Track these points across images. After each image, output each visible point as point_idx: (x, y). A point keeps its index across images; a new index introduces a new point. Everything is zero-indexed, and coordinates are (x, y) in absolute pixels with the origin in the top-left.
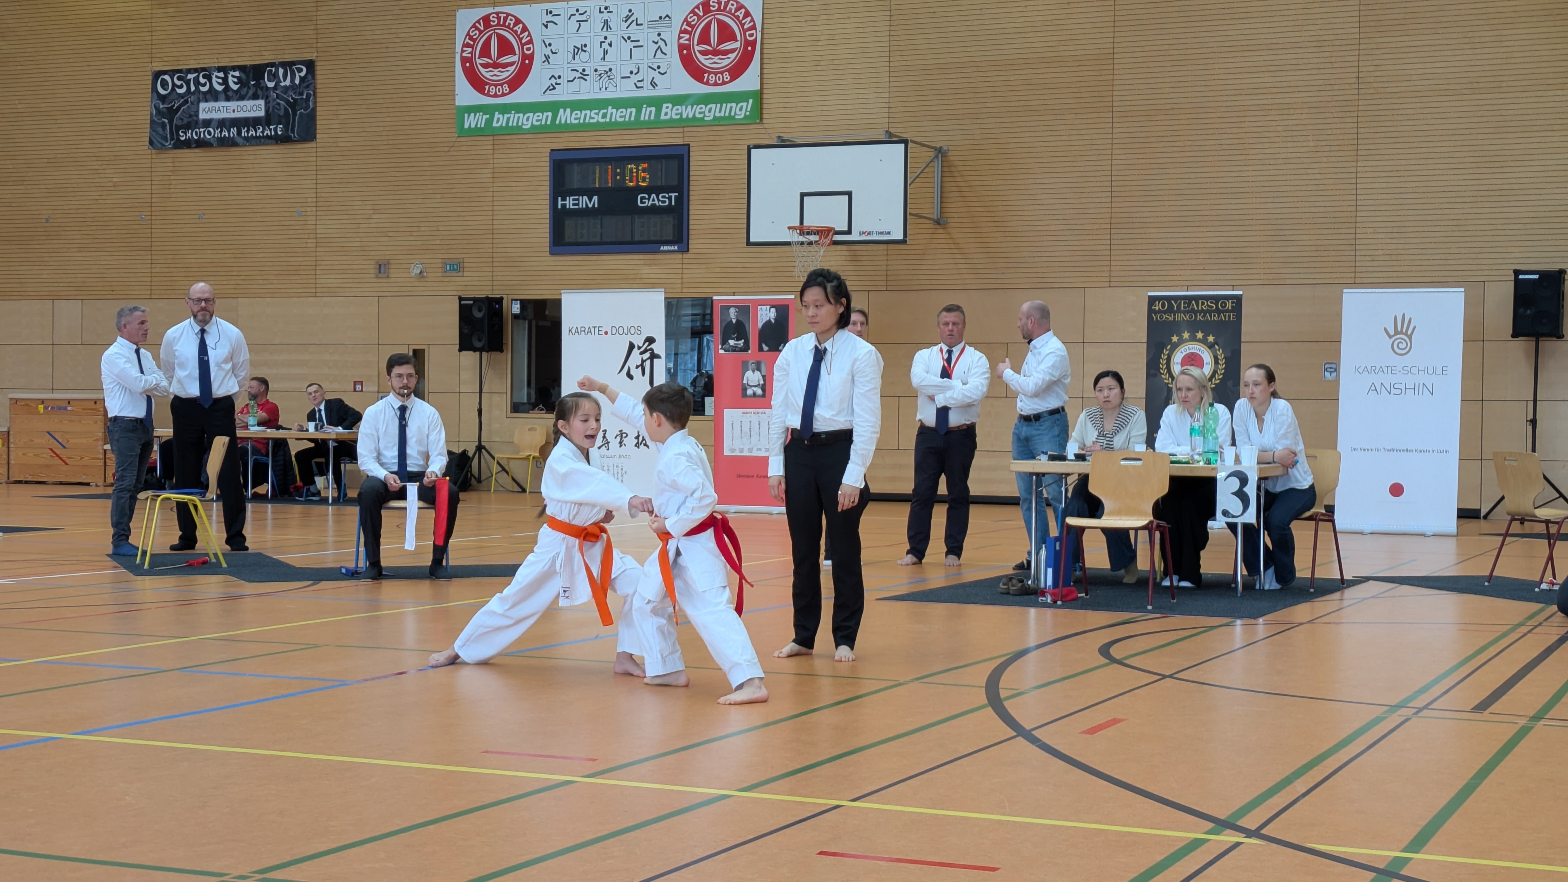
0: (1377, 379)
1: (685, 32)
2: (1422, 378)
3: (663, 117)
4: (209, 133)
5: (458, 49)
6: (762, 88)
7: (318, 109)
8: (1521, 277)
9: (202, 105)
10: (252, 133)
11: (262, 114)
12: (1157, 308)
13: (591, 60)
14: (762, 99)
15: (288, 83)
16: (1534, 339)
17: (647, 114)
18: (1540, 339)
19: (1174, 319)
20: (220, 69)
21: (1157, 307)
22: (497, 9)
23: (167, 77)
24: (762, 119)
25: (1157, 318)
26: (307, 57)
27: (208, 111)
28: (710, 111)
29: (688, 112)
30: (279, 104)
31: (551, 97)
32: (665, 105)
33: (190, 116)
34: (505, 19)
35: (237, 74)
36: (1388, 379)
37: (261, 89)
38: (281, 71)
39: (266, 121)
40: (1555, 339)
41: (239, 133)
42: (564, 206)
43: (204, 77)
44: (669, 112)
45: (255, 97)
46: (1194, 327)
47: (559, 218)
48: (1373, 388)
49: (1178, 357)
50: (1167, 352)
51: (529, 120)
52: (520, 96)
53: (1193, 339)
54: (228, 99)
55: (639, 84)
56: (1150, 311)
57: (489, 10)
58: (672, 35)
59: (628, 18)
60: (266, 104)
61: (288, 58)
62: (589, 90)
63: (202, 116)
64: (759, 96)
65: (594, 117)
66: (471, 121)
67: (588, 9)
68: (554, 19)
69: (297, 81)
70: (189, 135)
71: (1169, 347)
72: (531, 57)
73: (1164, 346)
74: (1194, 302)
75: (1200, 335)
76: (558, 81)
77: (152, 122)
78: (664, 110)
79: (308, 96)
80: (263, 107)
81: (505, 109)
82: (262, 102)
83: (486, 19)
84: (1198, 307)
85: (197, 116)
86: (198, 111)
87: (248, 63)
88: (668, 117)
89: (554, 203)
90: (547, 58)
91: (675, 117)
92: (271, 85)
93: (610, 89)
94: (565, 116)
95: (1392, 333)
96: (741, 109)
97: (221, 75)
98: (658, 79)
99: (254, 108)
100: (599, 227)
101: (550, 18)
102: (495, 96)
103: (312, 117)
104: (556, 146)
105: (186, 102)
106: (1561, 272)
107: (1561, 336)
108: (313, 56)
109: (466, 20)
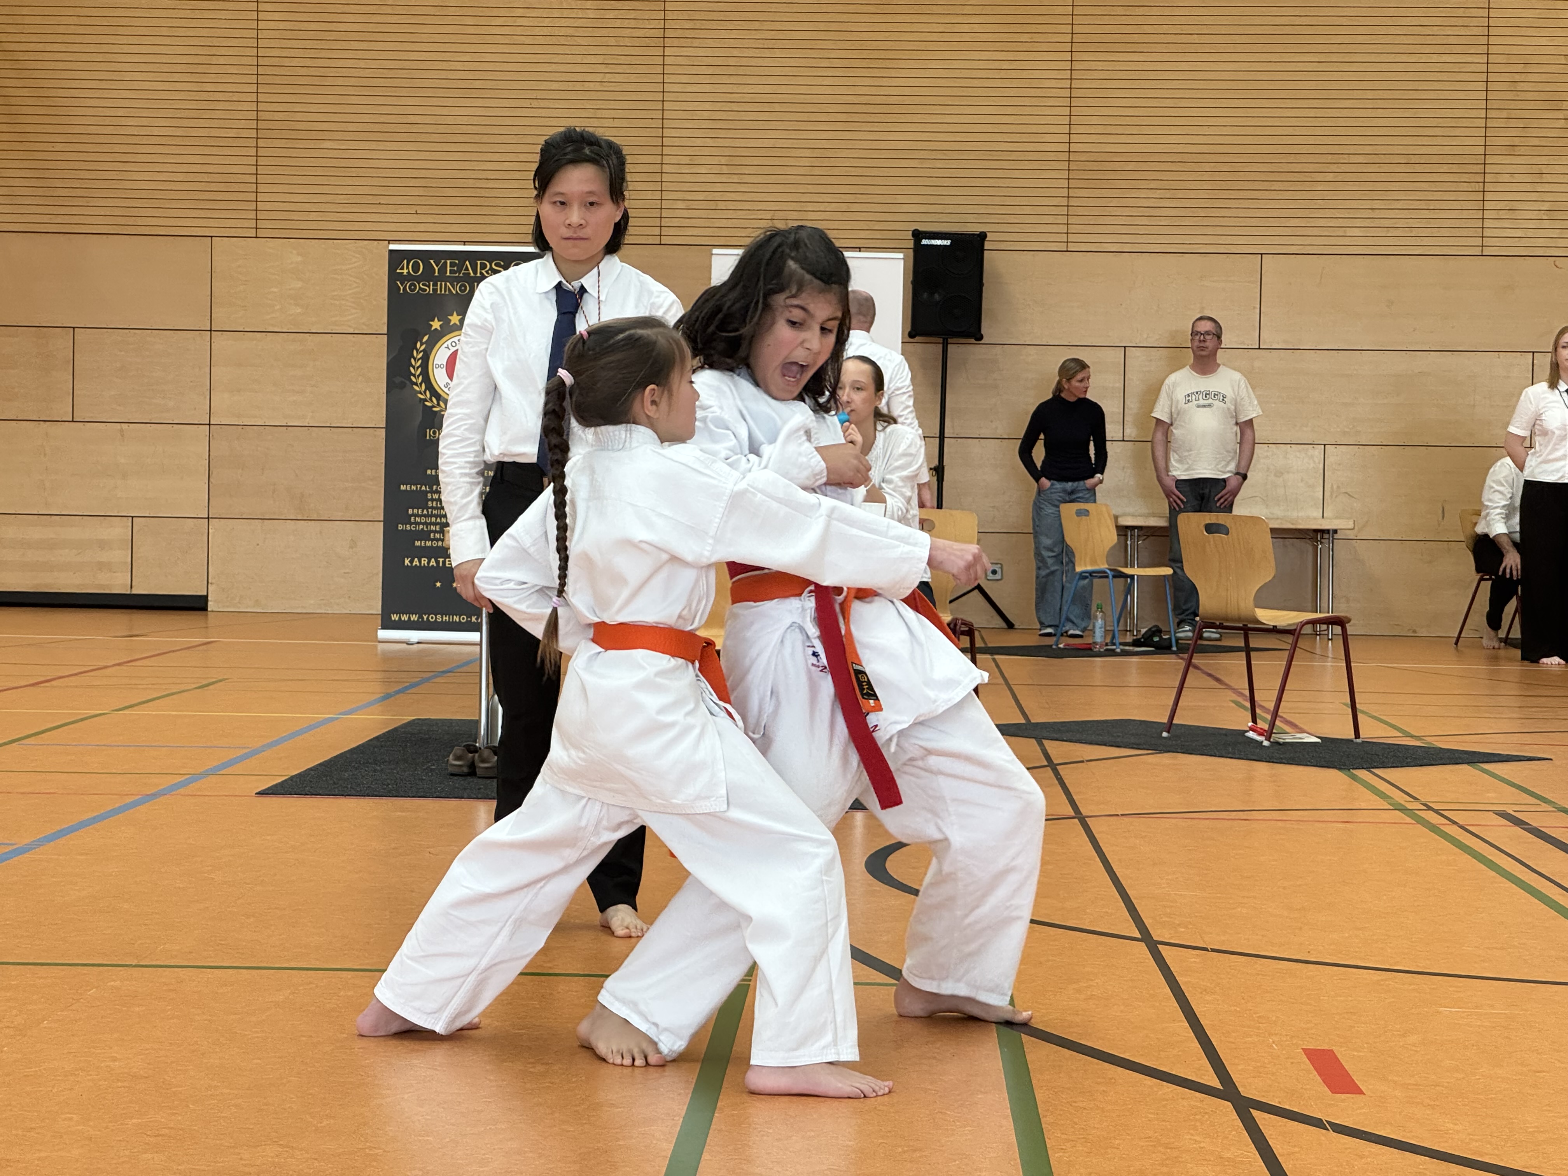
8: (925, 242)
12: (405, 271)
16: (941, 340)
18: (950, 341)
19: (435, 290)
21: (405, 269)
25: (405, 289)
40: (973, 341)
49: (441, 355)
50: (423, 347)
56: (394, 277)
71: (426, 338)
73: (418, 337)
74: (467, 263)
84: (475, 272)
106: (983, 236)
107: (980, 337)
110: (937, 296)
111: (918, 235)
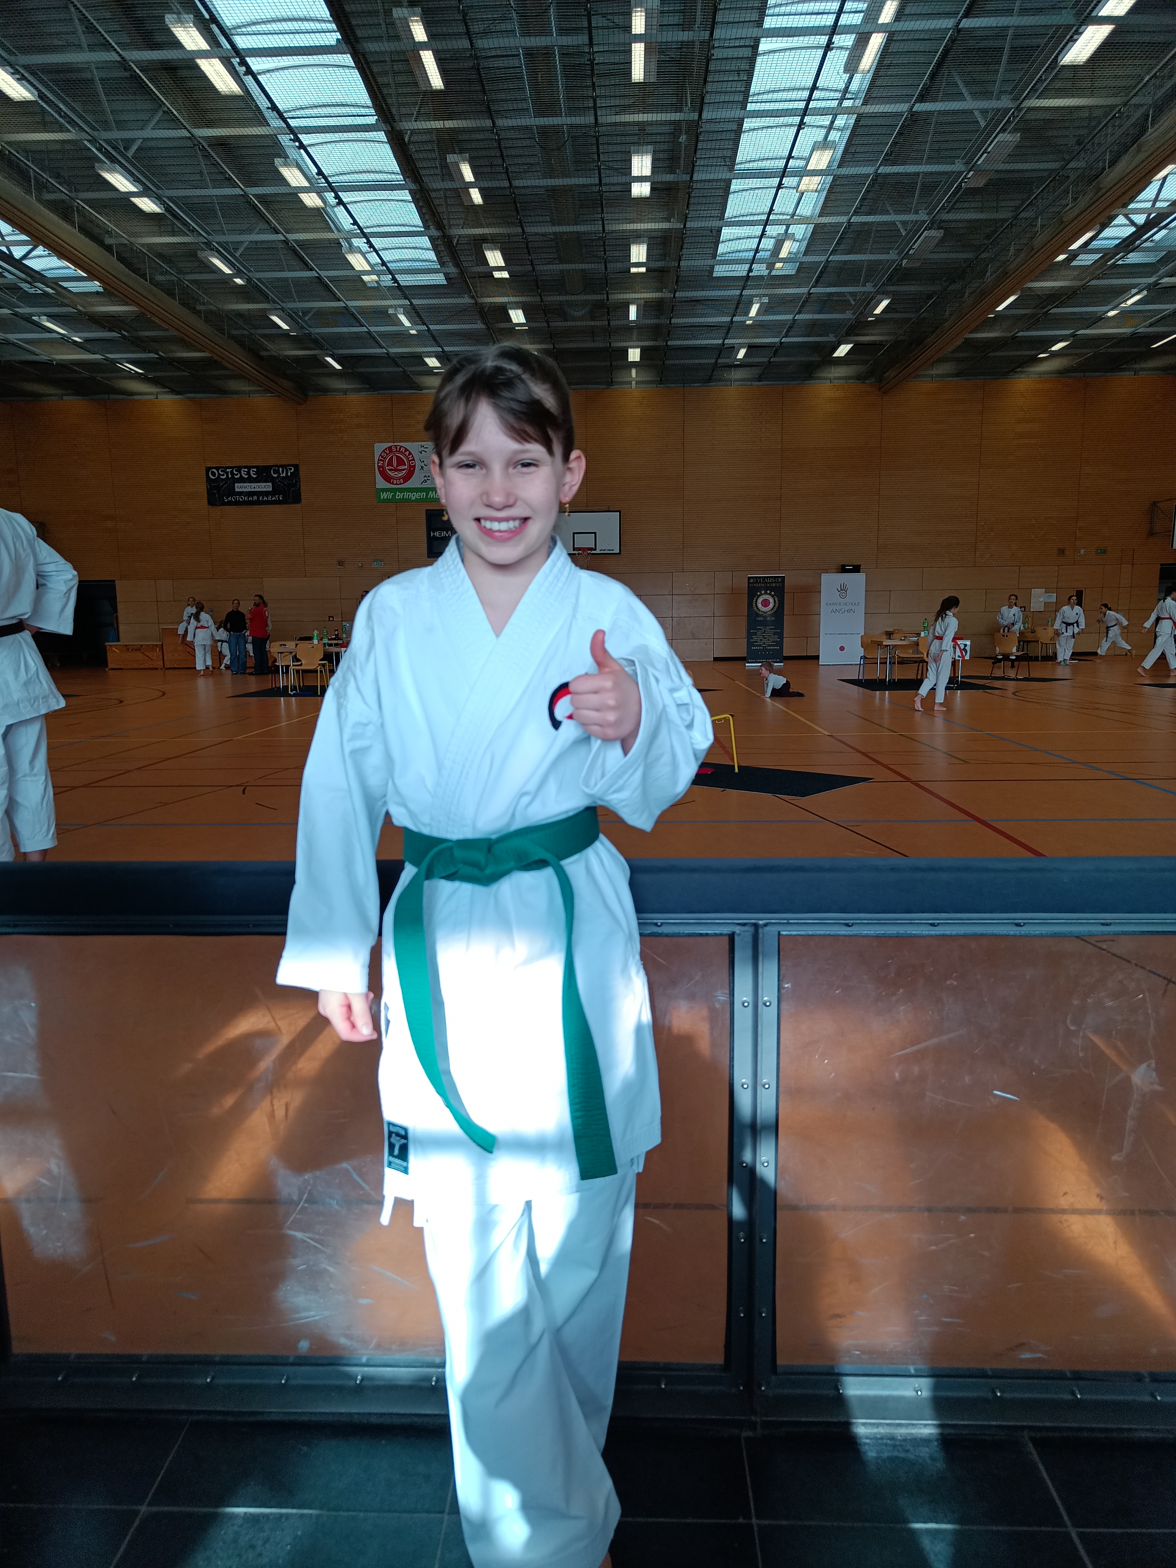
0: (834, 608)
2: (851, 607)
4: (242, 498)
5: (376, 462)
7: (301, 488)
9: (236, 485)
10: (265, 498)
11: (271, 489)
15: (284, 475)
19: (758, 585)
20: (245, 467)
21: (752, 581)
22: (395, 444)
23: (214, 470)
25: (751, 585)
26: (294, 462)
27: (239, 487)
30: (280, 485)
31: (425, 485)
33: (230, 490)
34: (400, 449)
35: (255, 470)
36: (838, 607)
37: (270, 477)
38: (281, 469)
39: (273, 493)
41: (258, 499)
42: (434, 535)
43: (236, 471)
45: (267, 481)
46: (766, 589)
47: (431, 541)
48: (832, 611)
49: (760, 600)
50: (756, 599)
51: (414, 496)
52: (408, 485)
53: (766, 593)
54: (250, 482)
56: (749, 583)
57: (392, 444)
60: (273, 485)
61: (283, 463)
63: (237, 490)
66: (384, 496)
68: (425, 449)
69: (289, 474)
70: (230, 499)
72: (414, 467)
73: (754, 596)
74: (766, 579)
75: (768, 592)
77: (208, 493)
79: (296, 482)
80: (271, 486)
81: (401, 490)
82: (270, 484)
83: (390, 448)
84: (768, 581)
85: (234, 490)
86: (234, 487)
87: (261, 465)
89: (429, 534)
90: (422, 467)
92: (276, 476)
95: (840, 590)
97: (246, 470)
99: (267, 487)
101: (423, 449)
102: (396, 484)
103: (298, 492)
104: (428, 508)
105: (227, 483)
108: (298, 463)
109: (379, 448)
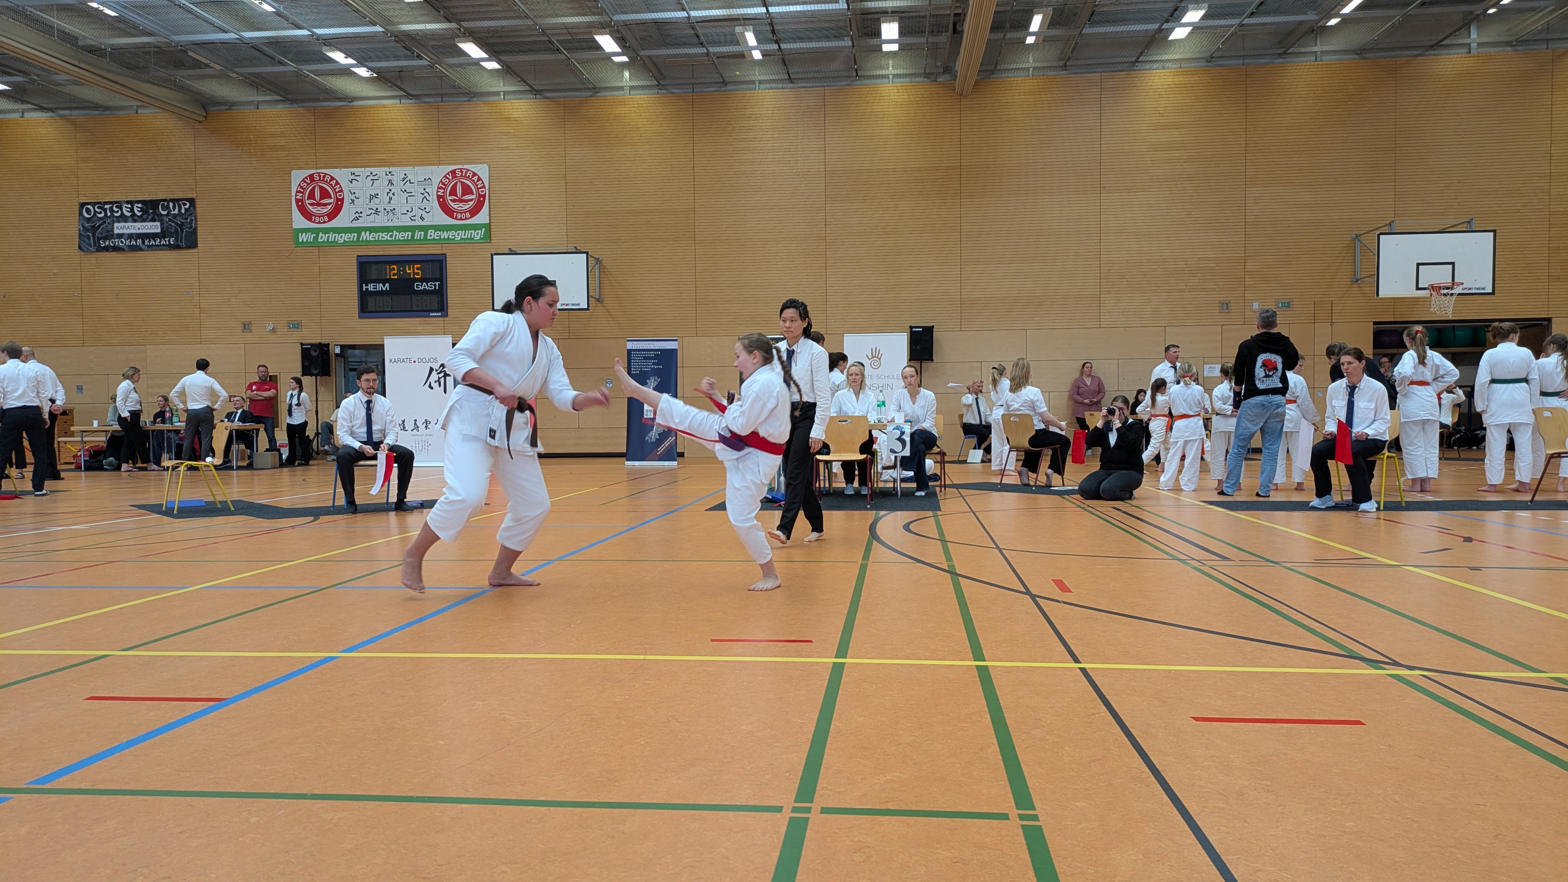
1: (441, 188)
2: (886, 381)
3: (428, 238)
4: (122, 242)
5: (293, 193)
6: (490, 222)
7: (198, 228)
8: (914, 330)
9: (116, 225)
10: (152, 242)
11: (159, 231)
13: (382, 203)
14: (490, 228)
15: (176, 212)
17: (419, 235)
20: (128, 202)
22: (318, 171)
23: (90, 207)
24: (491, 240)
26: (190, 196)
27: (119, 228)
28: (458, 235)
29: (445, 235)
30: (171, 225)
31: (356, 224)
32: (430, 231)
33: (108, 231)
34: (324, 177)
35: (140, 205)
37: (157, 215)
38: (171, 205)
39: (163, 235)
41: (143, 243)
42: (367, 289)
43: (117, 207)
44: (432, 234)
45: (153, 220)
47: (364, 297)
51: (342, 238)
52: (334, 223)
54: (135, 221)
55: (413, 218)
57: (314, 171)
58: (433, 190)
59: (404, 179)
60: (161, 225)
61: (176, 197)
62: (381, 221)
63: (116, 231)
64: (488, 227)
65: (385, 236)
66: (303, 238)
67: (378, 173)
68: (356, 178)
69: (183, 211)
70: (107, 243)
72: (342, 200)
76: (360, 215)
77: (80, 235)
78: (429, 234)
79: (191, 221)
80: (159, 227)
81: (326, 231)
82: (158, 224)
83: (311, 177)
85: (113, 231)
86: (113, 228)
87: (147, 199)
88: (432, 238)
89: (361, 287)
90: (353, 201)
91: (436, 238)
92: (164, 213)
93: (395, 220)
94: (365, 236)
95: (870, 357)
96: (478, 234)
97: (129, 206)
98: (425, 215)
99: (154, 227)
100: (390, 301)
101: (353, 177)
102: (319, 223)
103: (194, 232)
104: (361, 253)
105: (104, 222)
106: (933, 327)
107: (932, 360)
108: (194, 196)
109: (298, 176)
110: (918, 348)
111: (911, 327)
